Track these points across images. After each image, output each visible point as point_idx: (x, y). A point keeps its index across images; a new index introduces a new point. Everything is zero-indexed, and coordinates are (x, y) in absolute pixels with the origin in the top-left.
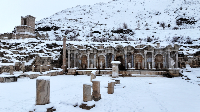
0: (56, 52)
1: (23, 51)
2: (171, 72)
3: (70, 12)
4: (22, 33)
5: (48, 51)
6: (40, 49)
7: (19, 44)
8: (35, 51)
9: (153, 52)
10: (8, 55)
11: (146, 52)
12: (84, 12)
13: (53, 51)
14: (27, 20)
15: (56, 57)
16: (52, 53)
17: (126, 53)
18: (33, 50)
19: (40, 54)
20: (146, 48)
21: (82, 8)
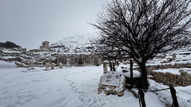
0: (54, 57)
1: (40, 57)
2: (99, 64)
3: (73, 38)
4: (42, 49)
5: (51, 57)
6: (48, 56)
7: (39, 54)
8: (45, 57)
9: (93, 56)
10: (32, 59)
11: (90, 56)
12: (80, 38)
13: (53, 57)
14: (45, 43)
15: (54, 59)
16: (53, 58)
17: (83, 57)
18: (44, 57)
19: (47, 58)
20: (90, 55)
21: (79, 36)
